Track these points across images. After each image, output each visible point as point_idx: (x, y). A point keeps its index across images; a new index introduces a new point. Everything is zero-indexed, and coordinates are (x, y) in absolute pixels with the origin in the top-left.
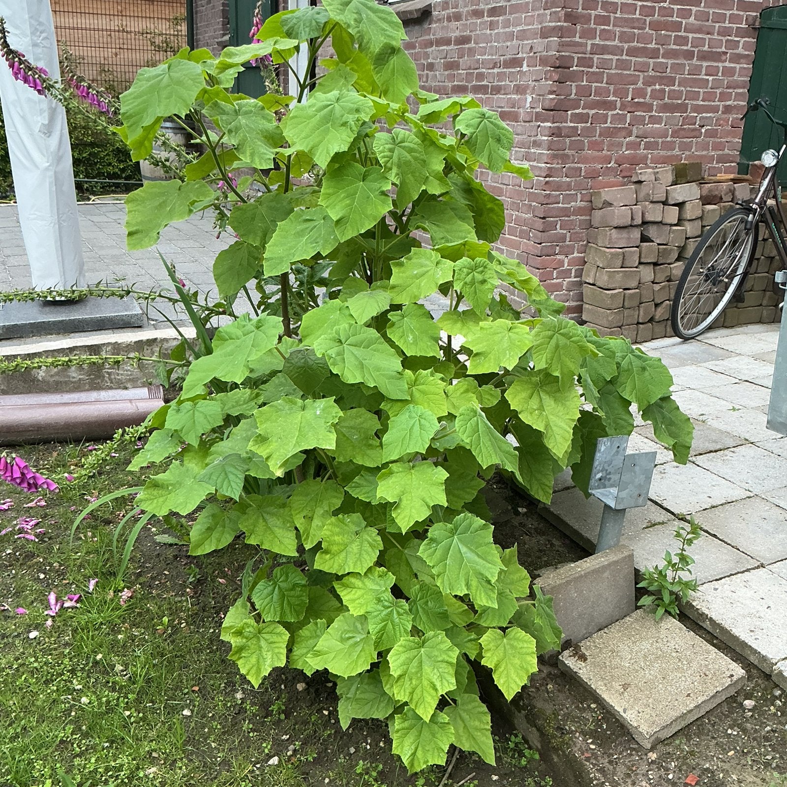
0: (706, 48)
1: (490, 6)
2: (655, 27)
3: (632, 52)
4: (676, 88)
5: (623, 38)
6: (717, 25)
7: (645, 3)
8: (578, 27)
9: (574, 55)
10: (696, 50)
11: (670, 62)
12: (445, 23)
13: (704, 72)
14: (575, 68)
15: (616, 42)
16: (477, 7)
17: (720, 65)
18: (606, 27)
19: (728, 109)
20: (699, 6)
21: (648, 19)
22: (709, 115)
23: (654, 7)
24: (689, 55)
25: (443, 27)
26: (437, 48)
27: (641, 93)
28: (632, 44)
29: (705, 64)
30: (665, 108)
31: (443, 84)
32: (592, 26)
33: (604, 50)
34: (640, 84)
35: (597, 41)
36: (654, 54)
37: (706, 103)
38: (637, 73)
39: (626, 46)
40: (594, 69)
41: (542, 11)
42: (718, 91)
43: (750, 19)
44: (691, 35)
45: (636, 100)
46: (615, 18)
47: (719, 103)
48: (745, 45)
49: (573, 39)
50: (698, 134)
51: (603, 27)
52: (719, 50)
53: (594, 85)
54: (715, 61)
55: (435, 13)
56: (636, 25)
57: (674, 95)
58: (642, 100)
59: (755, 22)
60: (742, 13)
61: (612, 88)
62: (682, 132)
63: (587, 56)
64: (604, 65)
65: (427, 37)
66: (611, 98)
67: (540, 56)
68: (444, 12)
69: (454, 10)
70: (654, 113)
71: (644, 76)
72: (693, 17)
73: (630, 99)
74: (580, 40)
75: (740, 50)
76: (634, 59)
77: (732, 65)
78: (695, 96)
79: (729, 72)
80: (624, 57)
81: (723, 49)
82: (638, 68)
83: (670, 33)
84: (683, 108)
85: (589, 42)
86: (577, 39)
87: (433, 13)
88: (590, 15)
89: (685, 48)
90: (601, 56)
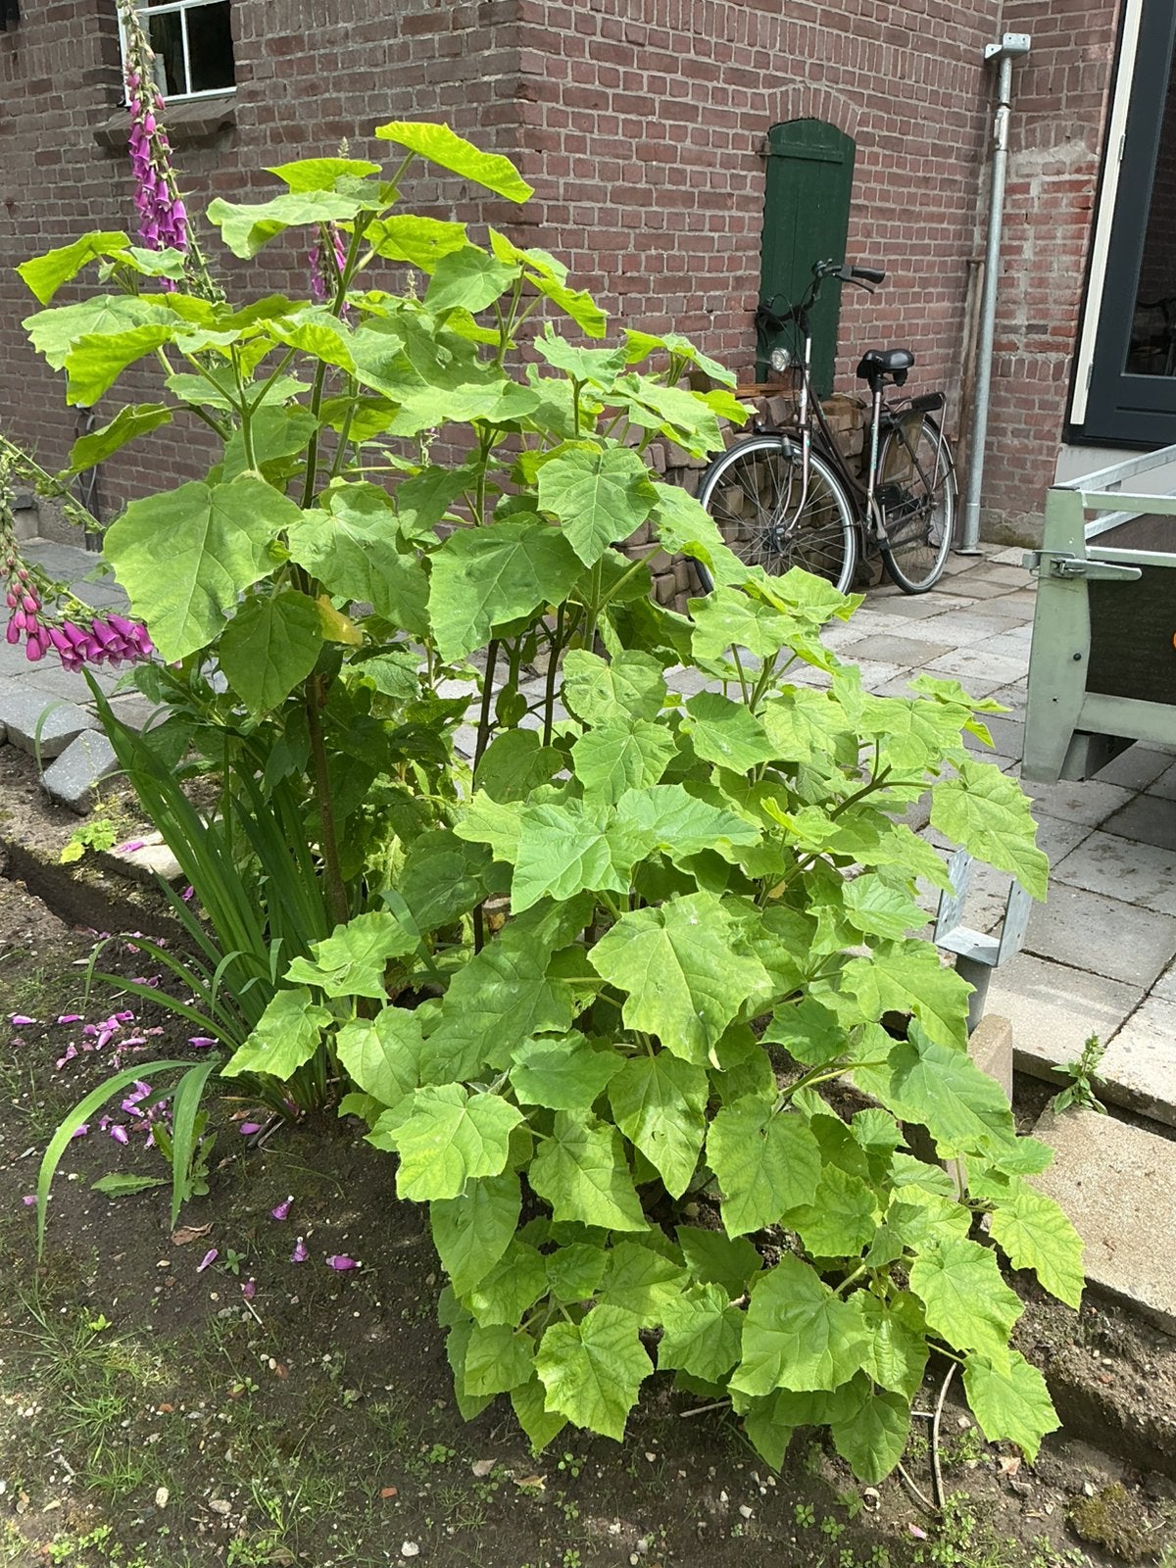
0: (708, 188)
1: (364, 118)
2: (646, 154)
3: (619, 196)
4: (676, 252)
5: (607, 173)
6: (719, 151)
7: (629, 116)
8: (545, 155)
9: (543, 202)
10: (696, 191)
11: (666, 210)
12: (269, 145)
13: (707, 226)
14: (545, 224)
15: (596, 181)
16: (337, 118)
17: (726, 213)
18: (582, 156)
19: (740, 282)
20: (696, 122)
21: (634, 141)
22: (718, 293)
23: (641, 122)
24: (688, 199)
25: (264, 153)
26: (256, 189)
27: (632, 262)
28: (617, 184)
29: (708, 213)
30: (667, 285)
31: (279, 251)
32: (564, 153)
33: (582, 193)
34: (631, 249)
35: (571, 179)
36: (644, 198)
37: (714, 275)
38: (626, 230)
39: (609, 186)
40: (571, 226)
41: (480, 128)
42: (726, 255)
43: (757, 142)
44: (688, 168)
45: (629, 274)
46: (592, 140)
47: (726, 274)
48: (753, 184)
49: (539, 176)
50: (706, 324)
51: (577, 155)
52: (723, 191)
53: (573, 251)
54: (719, 208)
55: (244, 128)
56: (620, 151)
57: (675, 263)
58: (636, 274)
59: (763, 146)
60: (746, 133)
61: (596, 255)
62: (688, 322)
63: (561, 203)
64: (584, 219)
65: (232, 170)
66: (597, 272)
67: (485, 204)
68: (263, 126)
69: (285, 123)
70: (651, 294)
71: (636, 235)
72: (689, 140)
73: (620, 272)
74: (549, 178)
75: (748, 191)
76: (621, 207)
77: (740, 214)
78: (697, 264)
79: (737, 224)
80: (609, 205)
81: (729, 190)
82: (627, 221)
83: (662, 165)
84: (684, 283)
85: (562, 181)
86: (545, 176)
87: (239, 127)
88: (559, 134)
89: (683, 188)
90: (578, 204)
